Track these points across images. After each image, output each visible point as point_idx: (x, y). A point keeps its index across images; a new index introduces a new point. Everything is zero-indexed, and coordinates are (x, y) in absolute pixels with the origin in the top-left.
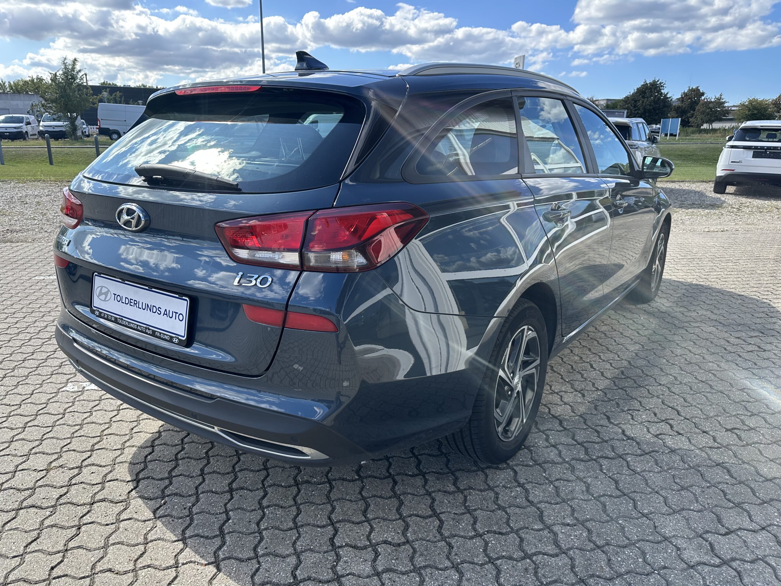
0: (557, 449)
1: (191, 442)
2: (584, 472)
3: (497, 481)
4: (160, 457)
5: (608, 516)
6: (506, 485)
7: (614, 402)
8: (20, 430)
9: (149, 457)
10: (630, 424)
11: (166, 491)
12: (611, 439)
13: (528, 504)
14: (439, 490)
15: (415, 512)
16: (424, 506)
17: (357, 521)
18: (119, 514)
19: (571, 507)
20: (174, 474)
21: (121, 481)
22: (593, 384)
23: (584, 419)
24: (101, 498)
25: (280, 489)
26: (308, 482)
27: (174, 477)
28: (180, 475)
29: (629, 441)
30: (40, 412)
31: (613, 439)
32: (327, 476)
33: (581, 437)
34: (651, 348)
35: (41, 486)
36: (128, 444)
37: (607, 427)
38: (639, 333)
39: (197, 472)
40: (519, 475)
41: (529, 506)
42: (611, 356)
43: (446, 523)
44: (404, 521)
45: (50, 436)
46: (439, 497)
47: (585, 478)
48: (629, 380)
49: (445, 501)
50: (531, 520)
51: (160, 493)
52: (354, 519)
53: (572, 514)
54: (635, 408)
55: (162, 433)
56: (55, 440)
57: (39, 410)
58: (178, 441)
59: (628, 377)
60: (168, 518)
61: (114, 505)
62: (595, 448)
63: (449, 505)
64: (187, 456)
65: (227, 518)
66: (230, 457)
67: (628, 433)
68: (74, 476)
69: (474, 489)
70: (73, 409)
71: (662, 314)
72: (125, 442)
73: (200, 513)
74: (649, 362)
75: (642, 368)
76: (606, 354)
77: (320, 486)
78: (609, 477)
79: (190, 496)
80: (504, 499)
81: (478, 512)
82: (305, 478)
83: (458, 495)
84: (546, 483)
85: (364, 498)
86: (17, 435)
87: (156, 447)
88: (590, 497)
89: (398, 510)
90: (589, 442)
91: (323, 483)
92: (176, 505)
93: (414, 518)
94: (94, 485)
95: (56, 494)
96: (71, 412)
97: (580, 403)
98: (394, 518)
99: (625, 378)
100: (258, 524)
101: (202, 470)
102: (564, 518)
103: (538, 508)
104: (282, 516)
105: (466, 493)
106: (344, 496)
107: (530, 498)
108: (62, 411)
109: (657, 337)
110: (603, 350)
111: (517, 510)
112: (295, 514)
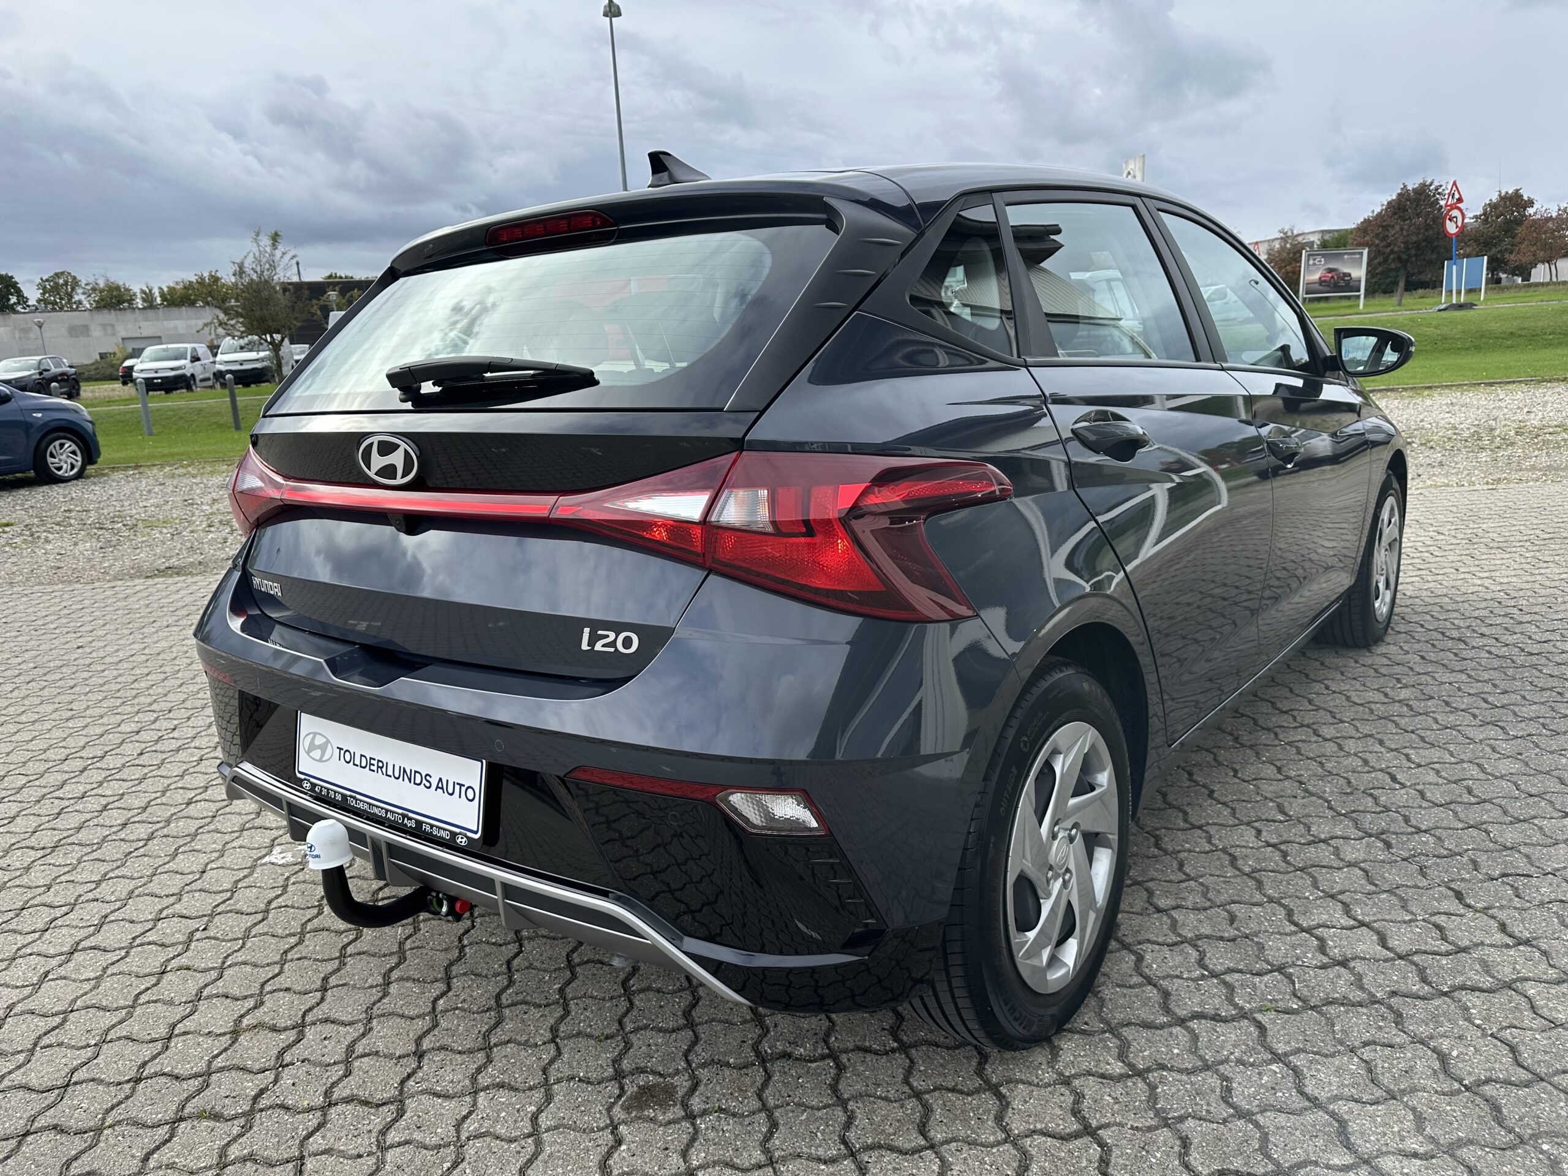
0: (1352, 970)
1: (527, 968)
2: (1426, 1025)
3: (1222, 1048)
4: (464, 1001)
5: (1511, 1131)
6: (1245, 1058)
7: (1465, 859)
8: (180, 947)
9: (441, 1002)
10: (1515, 908)
11: (479, 1077)
12: (1477, 945)
13: (1307, 1104)
14: (1089, 1073)
15: (1039, 1126)
16: (1058, 1112)
17: (907, 1146)
18: (383, 1132)
19: (1413, 1110)
20: (493, 1040)
21: (385, 1056)
22: (1407, 820)
23: (1401, 899)
24: (344, 1095)
25: (727, 1072)
26: (786, 1056)
27: (496, 1045)
28: (509, 1042)
29: (1521, 948)
30: (219, 909)
31: (1482, 943)
32: (826, 1042)
33: (1401, 940)
34: (1525, 733)
35: (221, 1070)
36: (395, 975)
37: (1461, 916)
38: (1486, 701)
39: (542, 1035)
40: (1270, 1033)
41: (1310, 1108)
42: (1435, 754)
43: (1116, 1152)
44: (1015, 1145)
45: (240, 960)
46: (1090, 1087)
47: (1431, 1038)
48: (1488, 806)
49: (1108, 1098)
50: (1320, 1142)
51: (467, 1082)
52: (900, 1142)
53: (1420, 1129)
54: (1520, 871)
55: (467, 950)
56: (248, 969)
57: (218, 905)
58: (501, 966)
59: (1485, 801)
60: (488, 1139)
61: (373, 1110)
62: (1442, 967)
63: (1116, 1107)
64: (520, 997)
65: (616, 1141)
66: (612, 998)
67: (1517, 929)
68: (290, 1047)
69: (1171, 1070)
70: (284, 901)
71: (1534, 658)
72: (392, 969)
73: (556, 1128)
74: (1527, 764)
75: (1515, 778)
76: (1421, 751)
77: (814, 1065)
78: (1492, 1035)
79: (531, 1089)
80: (1244, 1093)
81: (1191, 1123)
82: (780, 1046)
83: (1134, 1084)
84: (1339, 1052)
85: (917, 1095)
86: (173, 958)
87: (455, 980)
88: (1456, 1085)
89: (999, 1119)
90: (1425, 952)
91: (823, 1057)
92: (503, 1110)
93: (1039, 1139)
94: (329, 1065)
95: (251, 1086)
96: (280, 907)
97: (1383, 861)
98: (992, 1138)
99: (1478, 803)
100: (684, 1154)
101: (554, 1030)
102: (1402, 1140)
103: (1332, 1114)
104: (737, 1136)
105: (1153, 1076)
106: (871, 1089)
107: (1309, 1090)
108: (262, 906)
109: (1534, 707)
110: (1411, 741)
111: (1282, 1119)
112: (764, 1130)
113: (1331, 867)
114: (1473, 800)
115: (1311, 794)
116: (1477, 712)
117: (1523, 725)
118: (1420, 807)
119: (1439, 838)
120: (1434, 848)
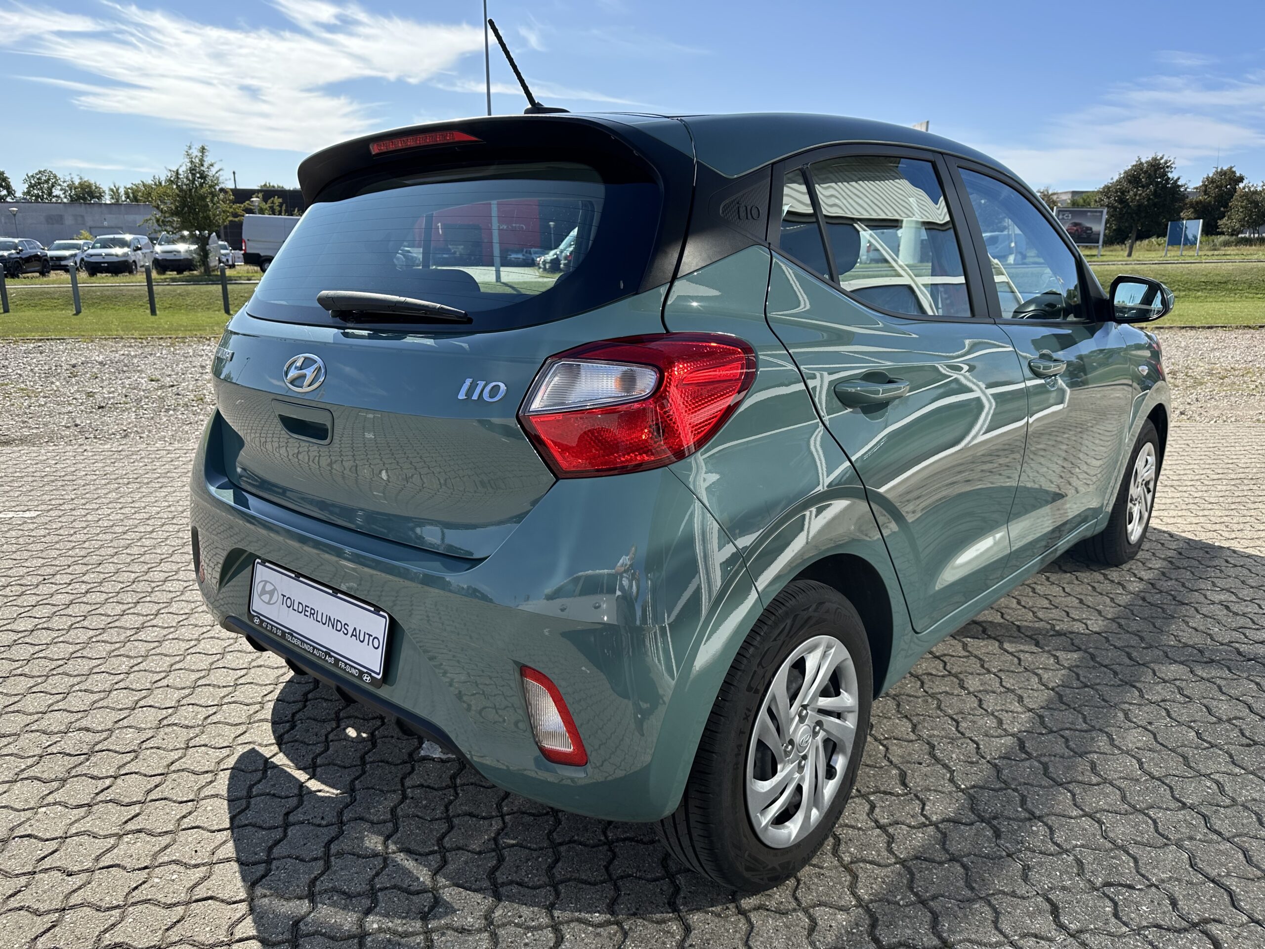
113: (933, 861)
114: (1095, 780)
115: (938, 760)
116: (1118, 668)
117: (1159, 688)
118: (1040, 786)
119: (1050, 828)
120: (1043, 841)
